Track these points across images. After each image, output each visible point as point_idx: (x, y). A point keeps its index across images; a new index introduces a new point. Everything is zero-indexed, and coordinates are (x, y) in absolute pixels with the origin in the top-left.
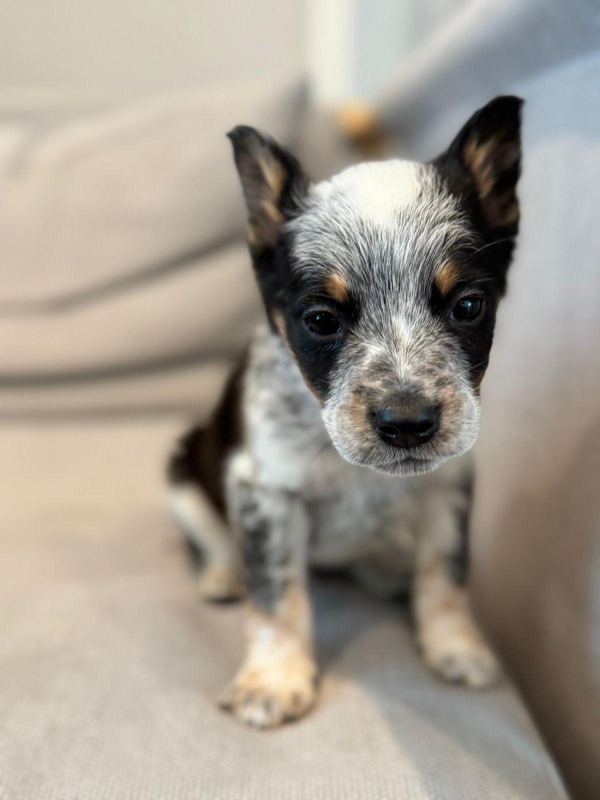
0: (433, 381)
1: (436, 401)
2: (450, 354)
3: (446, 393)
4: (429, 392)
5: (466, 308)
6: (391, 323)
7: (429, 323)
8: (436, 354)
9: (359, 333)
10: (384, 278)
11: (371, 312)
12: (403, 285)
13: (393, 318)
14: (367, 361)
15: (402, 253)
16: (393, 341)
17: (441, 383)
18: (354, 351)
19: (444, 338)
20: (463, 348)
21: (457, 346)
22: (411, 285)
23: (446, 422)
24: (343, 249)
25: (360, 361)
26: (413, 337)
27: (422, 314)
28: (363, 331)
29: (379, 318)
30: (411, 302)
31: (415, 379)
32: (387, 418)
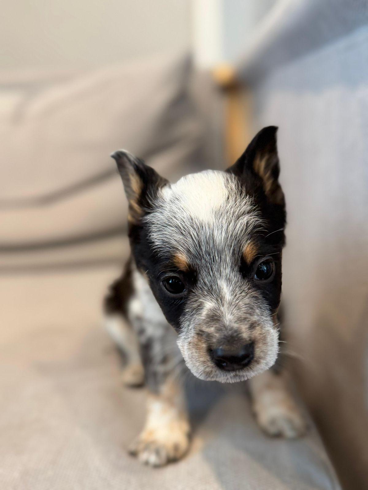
0: (247, 326)
1: (250, 340)
2: (256, 303)
3: (256, 333)
4: (245, 335)
5: (263, 271)
6: (218, 285)
7: (241, 284)
8: (247, 306)
9: (198, 292)
10: (209, 255)
11: (204, 278)
13: (219, 282)
14: (205, 312)
15: (220, 237)
16: (220, 298)
17: (252, 326)
18: (195, 305)
19: (252, 292)
20: (264, 297)
21: (260, 297)
22: (228, 259)
23: (258, 352)
24: (181, 237)
25: (200, 312)
26: (232, 295)
27: (235, 277)
28: (200, 291)
29: (210, 282)
30: (228, 270)
31: (236, 326)
32: (220, 353)
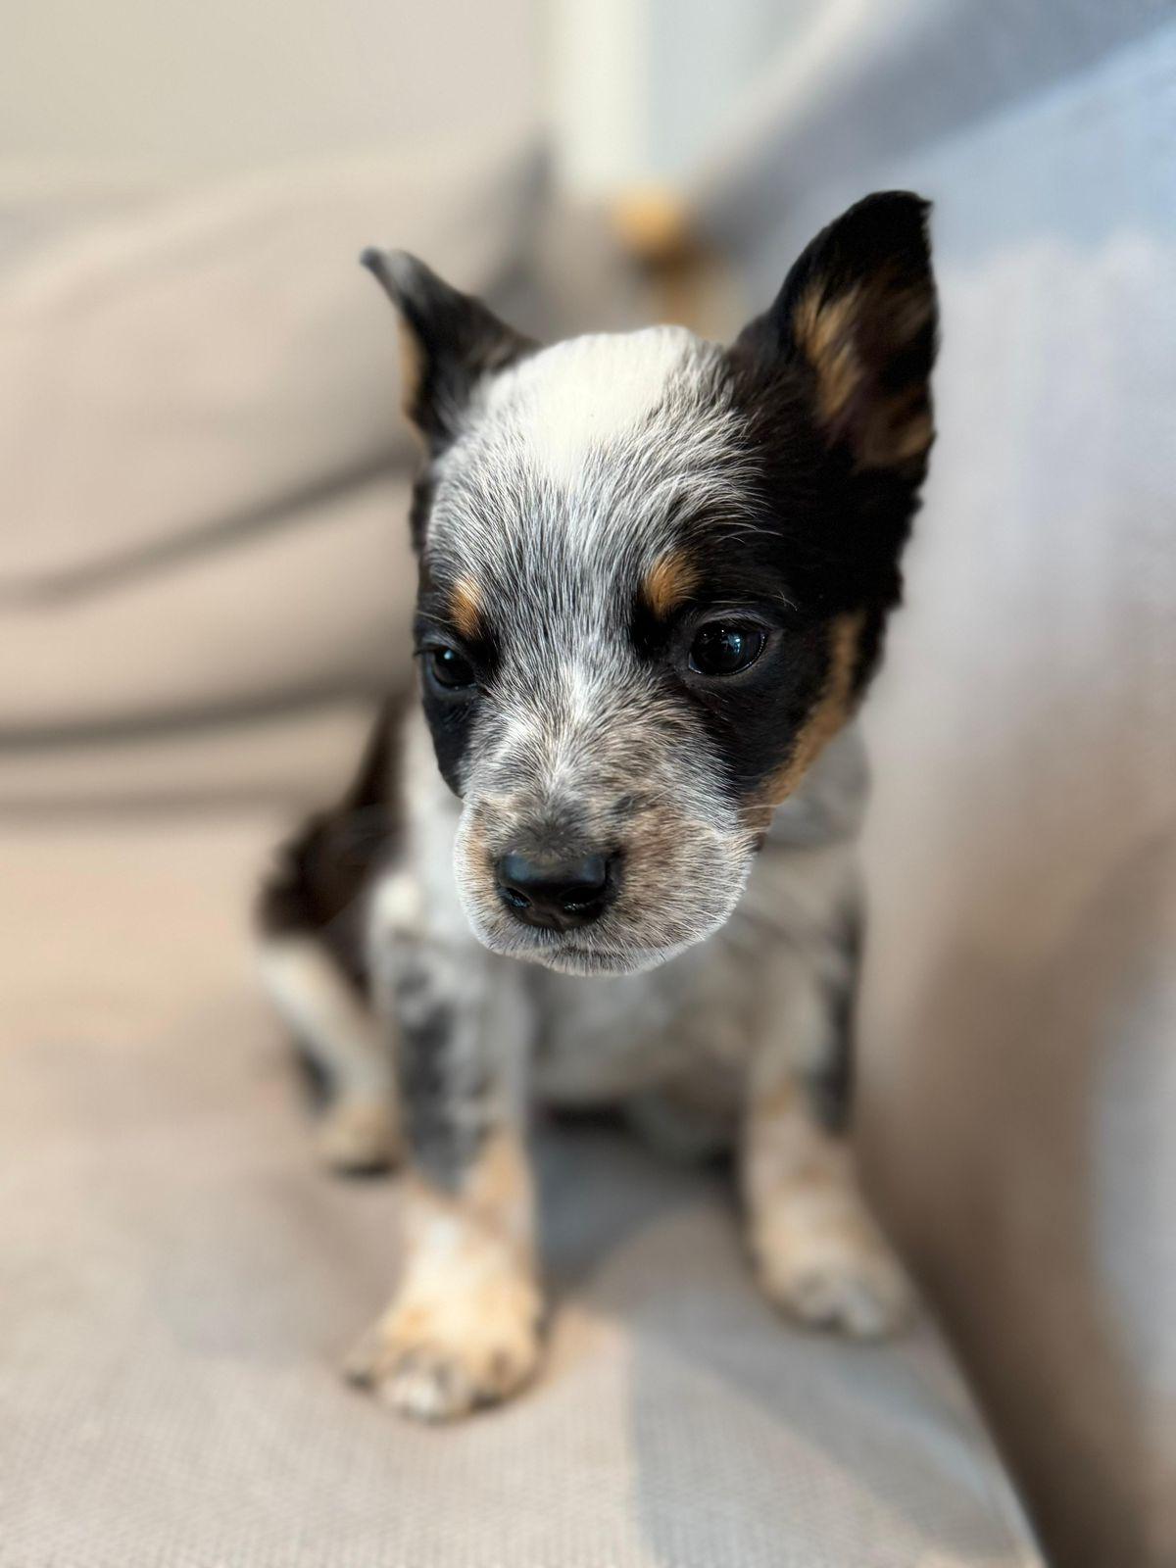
0: (611, 804)
1: (608, 844)
2: (671, 744)
3: (638, 827)
4: (595, 826)
6: (557, 679)
7: (632, 678)
8: (629, 746)
9: (500, 693)
10: (544, 587)
11: (519, 657)
12: (583, 600)
13: (563, 670)
14: (502, 752)
15: (583, 536)
16: (555, 717)
17: (626, 807)
18: (489, 728)
19: (661, 710)
20: (707, 730)
21: (695, 727)
22: (596, 604)
23: (635, 884)
24: (478, 526)
25: (492, 751)
26: (591, 710)
27: (615, 658)
28: (506, 692)
29: (534, 667)
30: (595, 636)
31: (573, 796)
